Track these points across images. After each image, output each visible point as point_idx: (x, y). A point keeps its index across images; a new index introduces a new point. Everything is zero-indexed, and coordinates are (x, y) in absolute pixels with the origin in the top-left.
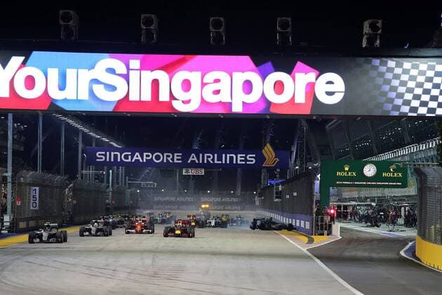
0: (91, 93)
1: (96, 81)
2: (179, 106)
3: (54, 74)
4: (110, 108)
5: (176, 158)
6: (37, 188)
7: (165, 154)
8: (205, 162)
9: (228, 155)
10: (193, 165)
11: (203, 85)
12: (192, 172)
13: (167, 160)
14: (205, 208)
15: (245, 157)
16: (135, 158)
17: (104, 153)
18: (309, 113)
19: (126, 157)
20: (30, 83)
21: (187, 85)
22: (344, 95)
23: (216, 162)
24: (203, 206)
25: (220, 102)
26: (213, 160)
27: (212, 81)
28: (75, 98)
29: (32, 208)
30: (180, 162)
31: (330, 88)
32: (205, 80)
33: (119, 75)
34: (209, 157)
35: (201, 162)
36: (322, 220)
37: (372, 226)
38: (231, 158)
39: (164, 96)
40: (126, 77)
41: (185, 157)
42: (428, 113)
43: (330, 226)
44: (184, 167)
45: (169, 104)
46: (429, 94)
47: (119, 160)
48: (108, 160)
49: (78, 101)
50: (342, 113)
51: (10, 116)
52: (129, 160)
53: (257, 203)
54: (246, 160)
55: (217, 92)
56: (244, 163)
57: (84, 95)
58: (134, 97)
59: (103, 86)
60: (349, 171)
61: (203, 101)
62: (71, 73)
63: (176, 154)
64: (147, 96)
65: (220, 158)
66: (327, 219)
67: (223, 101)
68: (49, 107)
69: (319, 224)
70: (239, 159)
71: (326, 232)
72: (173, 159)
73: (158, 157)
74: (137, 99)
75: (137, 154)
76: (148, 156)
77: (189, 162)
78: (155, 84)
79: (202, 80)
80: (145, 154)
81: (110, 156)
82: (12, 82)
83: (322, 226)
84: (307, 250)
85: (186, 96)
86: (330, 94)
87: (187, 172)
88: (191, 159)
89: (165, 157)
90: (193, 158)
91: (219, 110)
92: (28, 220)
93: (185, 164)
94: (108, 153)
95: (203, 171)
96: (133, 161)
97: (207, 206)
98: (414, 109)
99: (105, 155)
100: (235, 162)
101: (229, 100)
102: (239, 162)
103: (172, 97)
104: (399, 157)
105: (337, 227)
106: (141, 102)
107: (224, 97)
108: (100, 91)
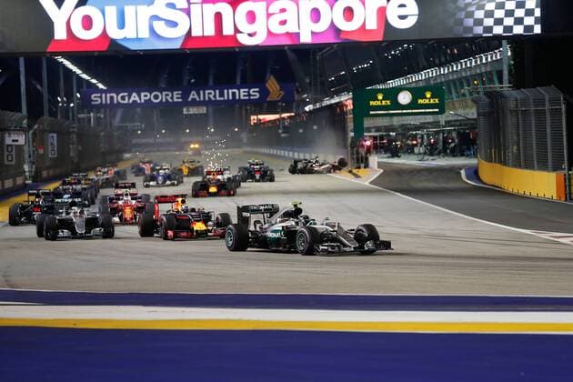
0: (152, 30)
1: (155, 18)
2: (244, 40)
3: (111, 11)
4: (177, 45)
5: (175, 96)
6: (55, 135)
7: (164, 93)
8: (207, 98)
9: (230, 91)
10: (195, 103)
11: (269, 15)
12: (193, 111)
13: (166, 99)
14: (195, 148)
15: (249, 92)
16: (132, 99)
17: (99, 95)
18: (381, 39)
19: (123, 98)
20: (87, 23)
21: (251, 17)
22: (418, 19)
23: (218, 98)
24: (192, 146)
25: (288, 32)
26: (215, 96)
27: (278, 11)
28: (135, 37)
29: (50, 156)
30: (180, 100)
31: (403, 12)
32: (271, 11)
33: (181, 10)
34: (210, 93)
35: (202, 99)
36: (358, 153)
37: (393, 157)
38: (234, 94)
39: (228, 30)
40: (188, 12)
41: (185, 95)
42: (504, 32)
43: (367, 159)
44: (185, 106)
45: (233, 38)
46: (503, 8)
47: (115, 102)
48: (104, 102)
49: (138, 39)
50: (416, 37)
51: (22, 61)
52: (126, 101)
53: (245, 140)
54: (249, 95)
55: (283, 23)
56: (247, 98)
57: (144, 33)
58: (196, 32)
59: (163, 22)
60: (383, 99)
61: (270, 33)
62: (129, 11)
63: (175, 93)
64: (210, 31)
65: (222, 95)
66: (363, 152)
67: (290, 31)
68: (109, 47)
69: (355, 157)
70: (242, 94)
71: (362, 165)
72: (172, 98)
73: (156, 97)
74: (200, 34)
75: (134, 94)
76: (146, 96)
77: (190, 99)
78: (218, 17)
79: (267, 10)
80: (142, 94)
81: (106, 98)
82: (68, 23)
83: (358, 159)
84: (371, 183)
85: (251, 29)
86: (402, 17)
87: (188, 111)
88: (191, 97)
89: (163, 97)
90: (193, 95)
91: (286, 42)
92: (48, 168)
93: (186, 103)
94: (104, 95)
95: (205, 109)
96: (131, 101)
97: (197, 146)
98: (489, 29)
99: (101, 97)
100: (237, 98)
101: (298, 31)
102: (242, 98)
103: (237, 31)
104: (413, 82)
105: (374, 160)
106: (203, 38)
107: (291, 27)
108: (161, 28)
